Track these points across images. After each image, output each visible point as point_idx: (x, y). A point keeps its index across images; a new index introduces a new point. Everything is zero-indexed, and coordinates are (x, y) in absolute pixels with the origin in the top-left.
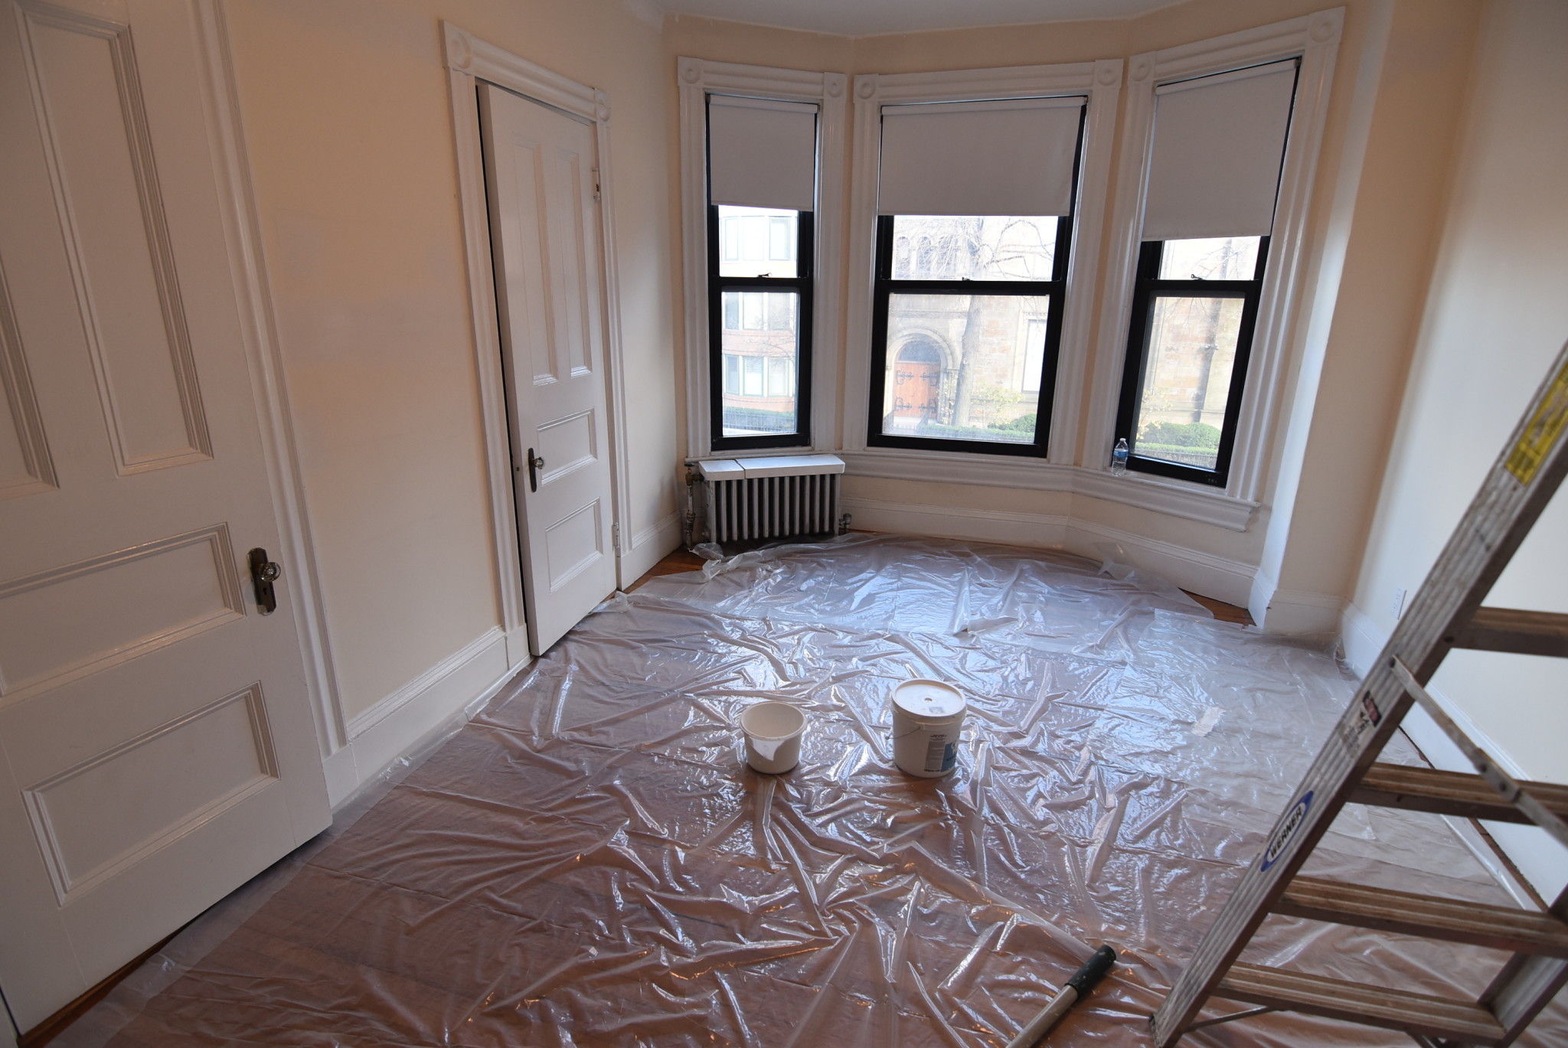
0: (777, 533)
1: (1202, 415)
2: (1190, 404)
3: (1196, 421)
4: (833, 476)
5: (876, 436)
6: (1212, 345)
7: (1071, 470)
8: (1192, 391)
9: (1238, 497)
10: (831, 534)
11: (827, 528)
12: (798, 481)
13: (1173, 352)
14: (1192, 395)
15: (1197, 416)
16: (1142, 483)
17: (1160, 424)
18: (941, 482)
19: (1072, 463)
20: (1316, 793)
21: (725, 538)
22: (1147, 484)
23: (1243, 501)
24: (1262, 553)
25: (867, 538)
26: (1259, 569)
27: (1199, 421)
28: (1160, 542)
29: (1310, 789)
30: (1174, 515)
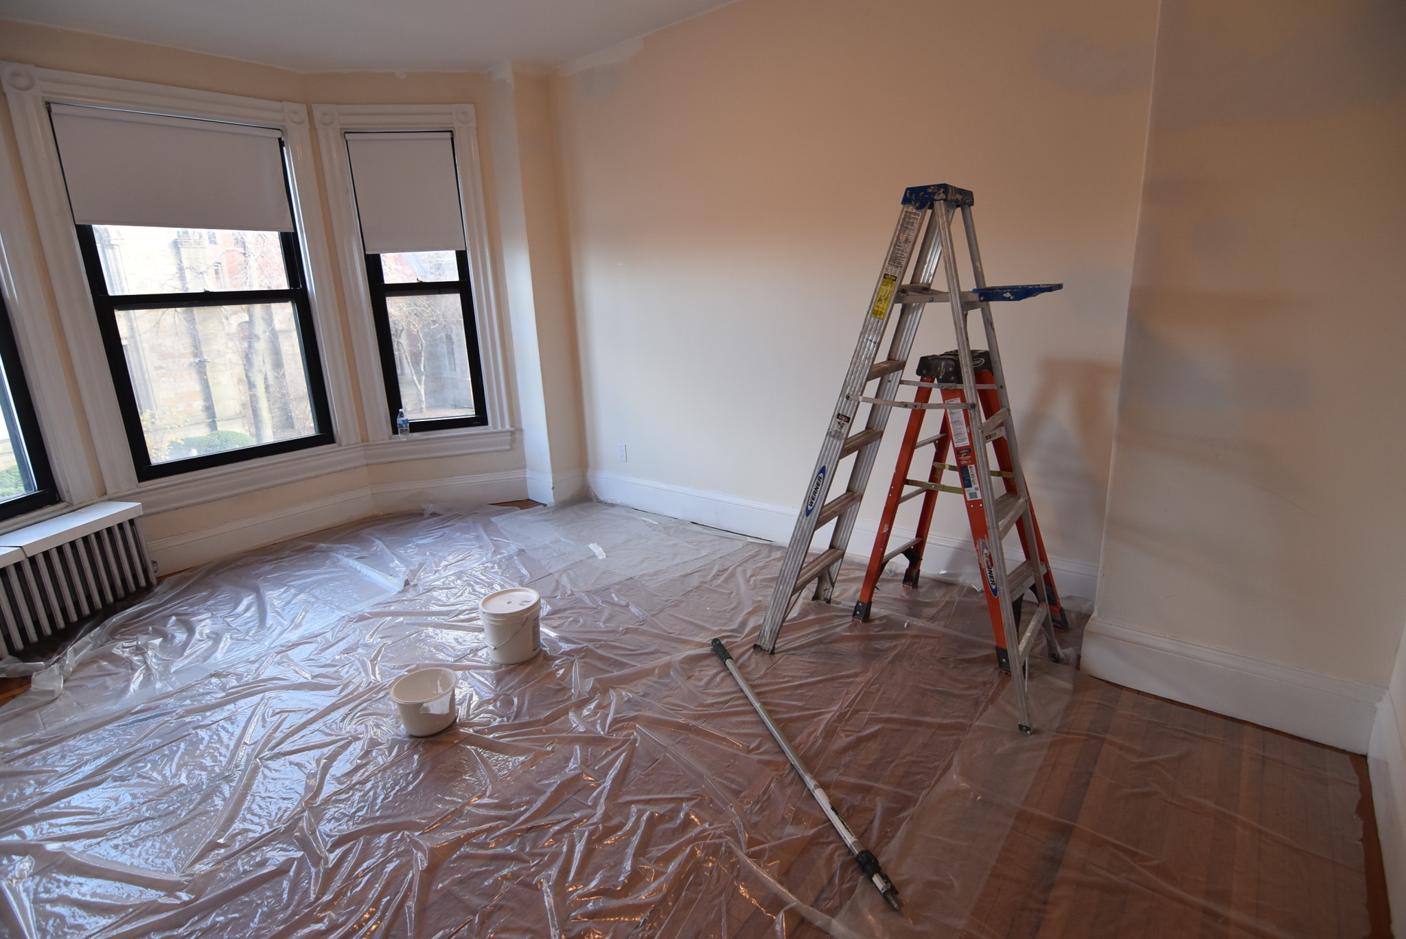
0: (86, 610)
1: (218, 424)
2: (202, 416)
3: (213, 430)
4: (131, 522)
5: (145, 469)
6: (202, 359)
7: (361, 447)
8: (199, 404)
9: (500, 428)
10: (149, 587)
11: (143, 583)
12: (93, 539)
13: (164, 371)
14: (200, 408)
15: (213, 425)
16: (428, 439)
17: (182, 440)
18: (242, 494)
19: (360, 441)
20: (826, 466)
21: (19, 645)
22: (432, 439)
23: (504, 430)
24: (525, 460)
25: (187, 578)
26: (527, 470)
27: (216, 429)
28: (455, 478)
29: (822, 466)
30: (458, 455)
